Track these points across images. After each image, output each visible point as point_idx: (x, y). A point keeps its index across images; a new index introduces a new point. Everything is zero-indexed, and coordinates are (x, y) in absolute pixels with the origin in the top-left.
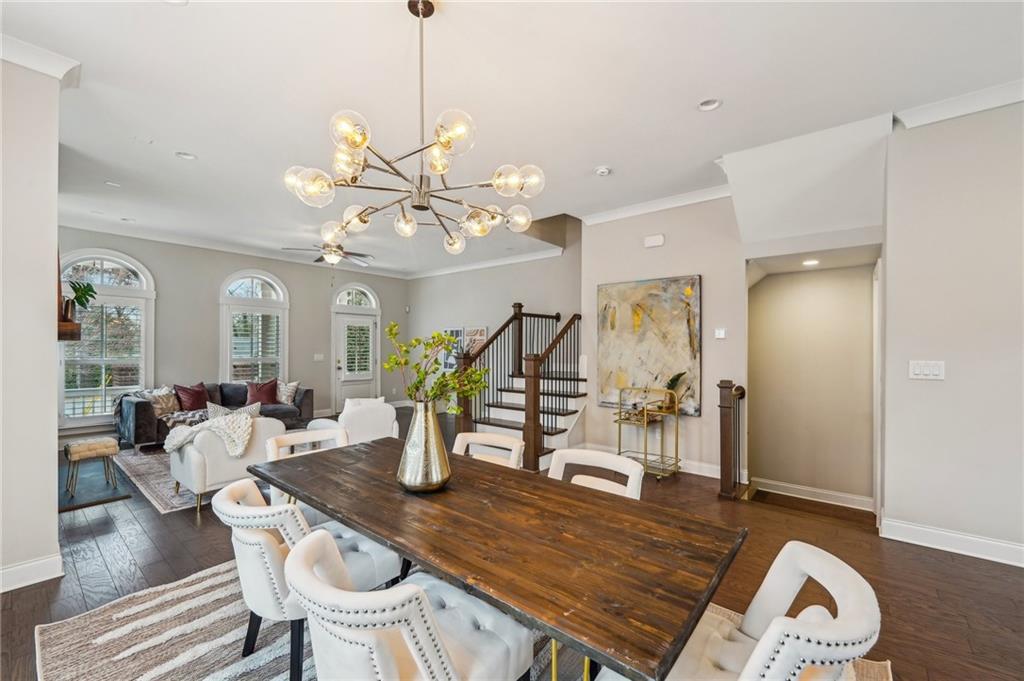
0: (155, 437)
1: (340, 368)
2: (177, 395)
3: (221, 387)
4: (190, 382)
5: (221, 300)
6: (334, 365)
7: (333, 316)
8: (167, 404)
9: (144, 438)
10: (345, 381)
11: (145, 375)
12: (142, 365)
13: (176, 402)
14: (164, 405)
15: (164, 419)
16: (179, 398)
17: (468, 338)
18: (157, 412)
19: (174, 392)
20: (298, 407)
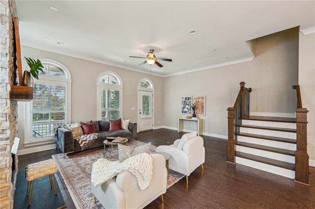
0: (74, 149)
1: (140, 113)
2: (81, 126)
3: (99, 122)
4: (87, 120)
5: (98, 84)
6: (138, 112)
7: (138, 91)
8: (78, 131)
9: (68, 150)
10: (142, 118)
11: (68, 117)
12: (66, 113)
13: (82, 130)
14: (77, 132)
15: (77, 140)
16: (82, 128)
17: (195, 101)
18: (74, 136)
19: (80, 125)
20: (131, 131)
